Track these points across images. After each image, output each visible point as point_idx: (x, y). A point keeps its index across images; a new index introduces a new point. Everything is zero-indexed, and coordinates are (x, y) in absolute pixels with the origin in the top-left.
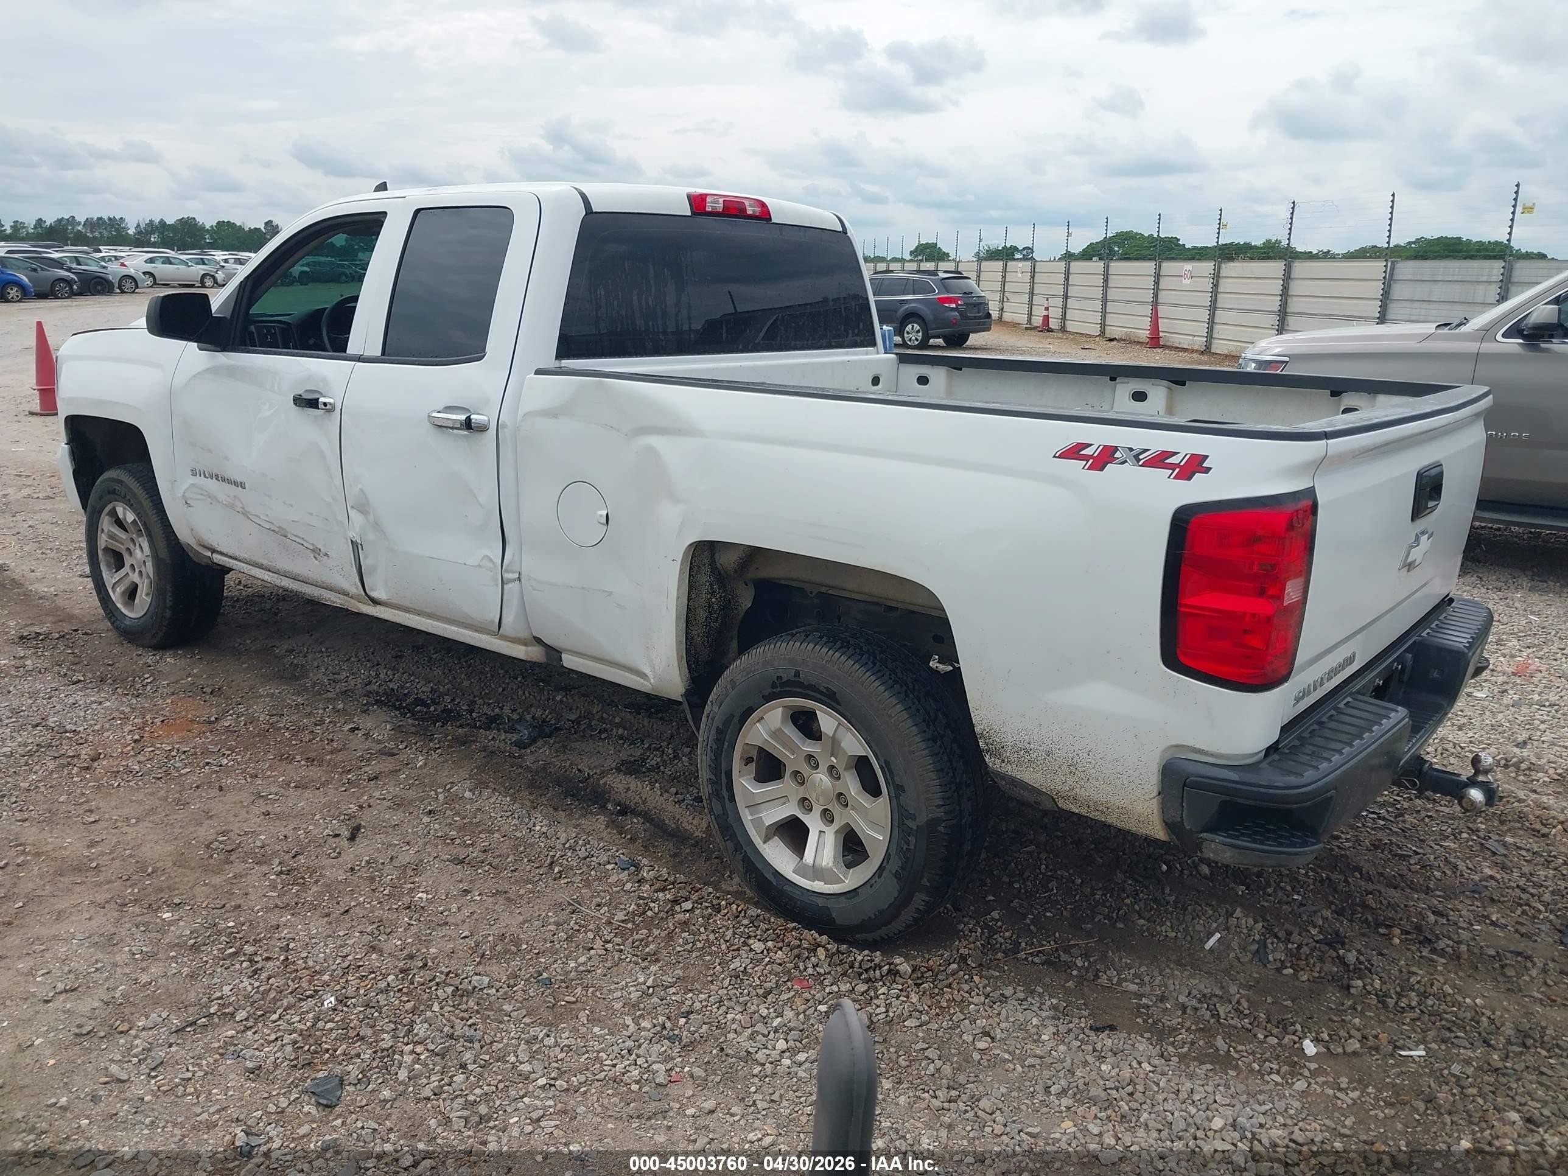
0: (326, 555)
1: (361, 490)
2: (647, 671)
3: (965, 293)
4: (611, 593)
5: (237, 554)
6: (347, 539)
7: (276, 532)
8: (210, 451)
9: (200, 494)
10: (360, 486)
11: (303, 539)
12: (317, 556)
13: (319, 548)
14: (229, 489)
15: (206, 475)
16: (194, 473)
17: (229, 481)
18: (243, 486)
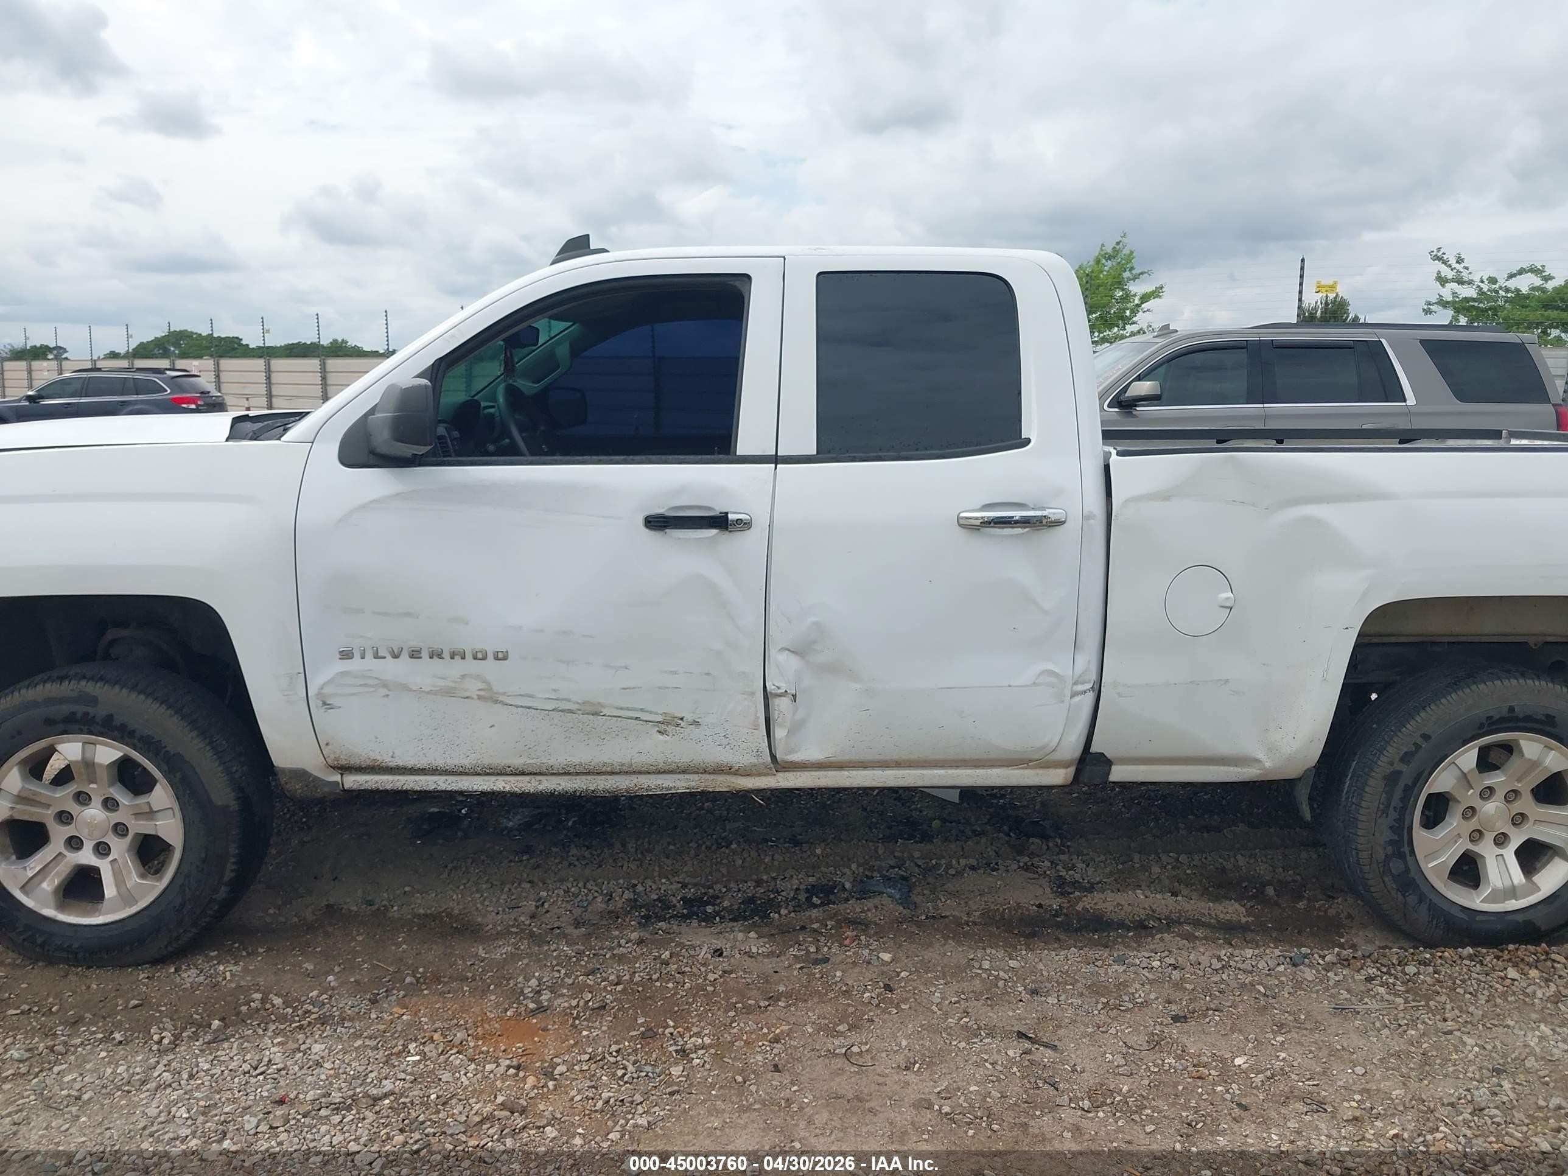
0: (696, 723)
1: (816, 623)
2: (1260, 755)
3: (202, 393)
4: (1227, 681)
5: (440, 762)
6: (753, 694)
7: (571, 711)
8: (408, 615)
9: (361, 685)
10: (812, 619)
11: (642, 710)
12: (670, 728)
13: (680, 716)
14: (453, 669)
15: (380, 654)
16: (346, 655)
17: (457, 654)
18: (501, 657)
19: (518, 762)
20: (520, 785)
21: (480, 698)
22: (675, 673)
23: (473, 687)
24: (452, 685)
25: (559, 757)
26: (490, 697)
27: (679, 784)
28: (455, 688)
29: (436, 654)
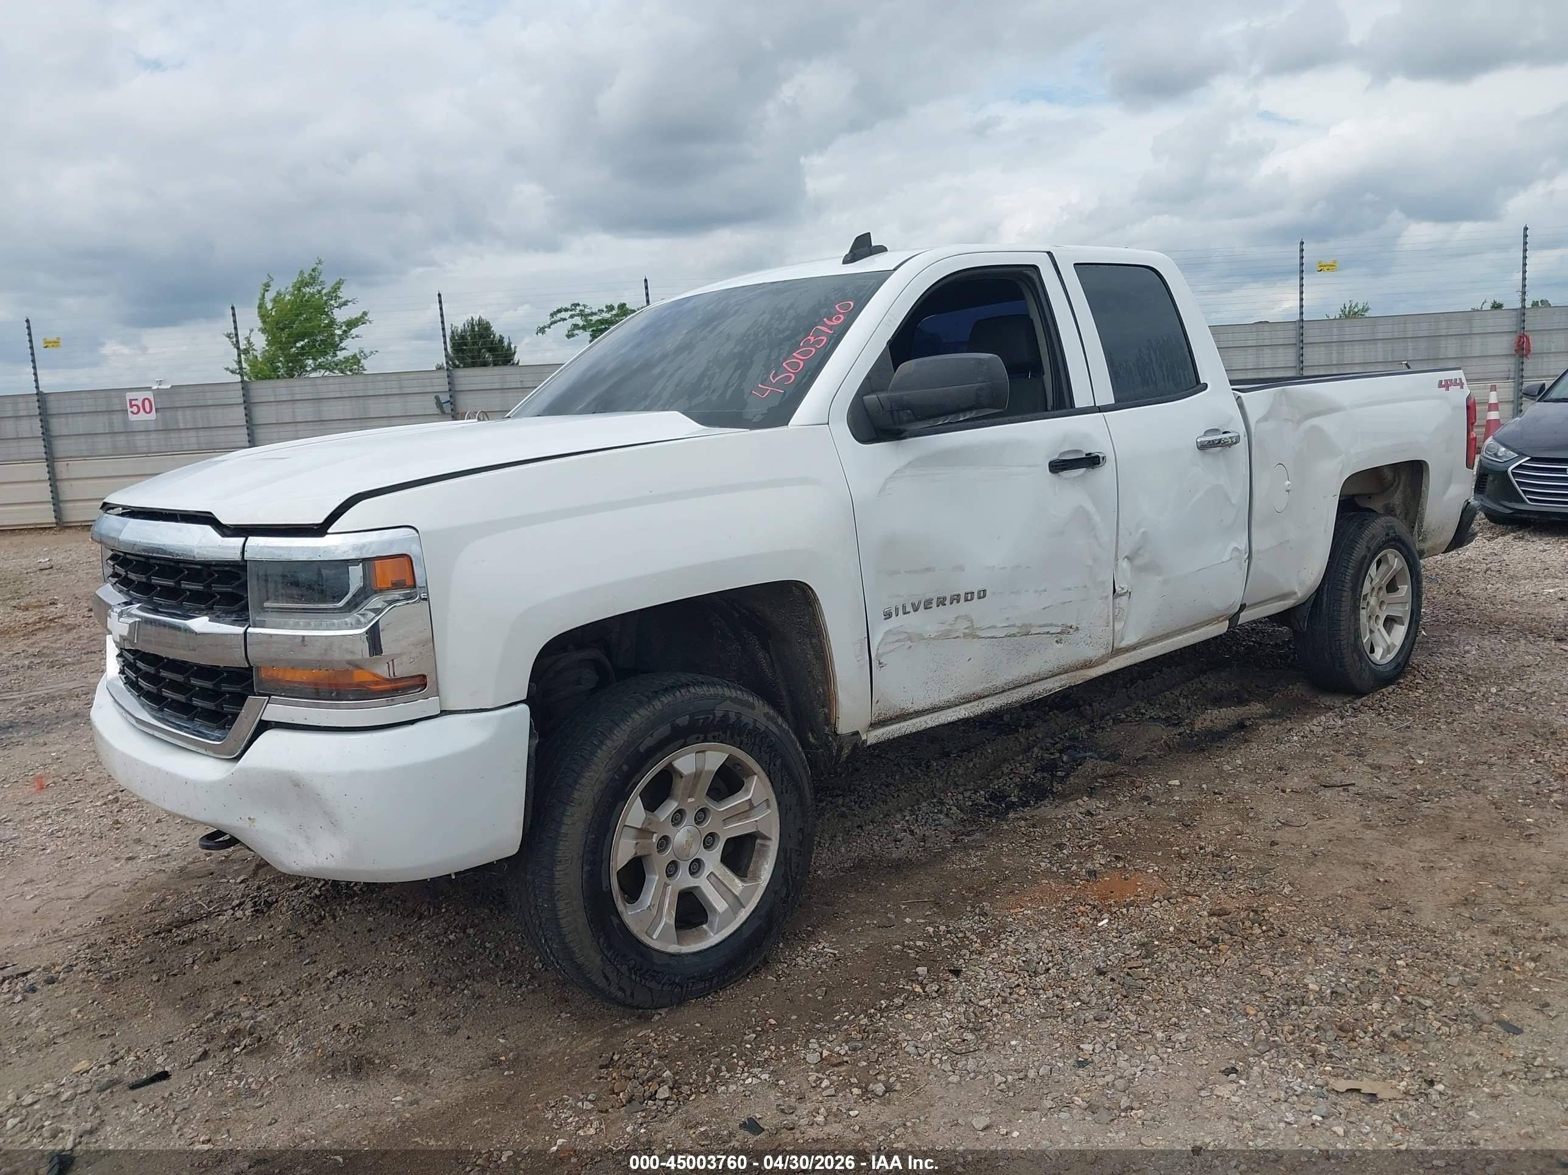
0: (1077, 629)
1: (1144, 533)
2: (1297, 589)
4: (1289, 541)
5: (937, 701)
6: (1107, 597)
7: (1014, 635)
8: (928, 569)
9: (897, 641)
10: (1143, 530)
11: (1051, 625)
12: (1063, 637)
13: (1069, 625)
14: (949, 612)
15: (907, 610)
16: (888, 615)
17: (956, 598)
18: (982, 594)
19: (978, 688)
20: (973, 710)
21: (965, 635)
22: (1069, 589)
23: (962, 626)
24: (949, 628)
25: (1002, 679)
26: (972, 634)
27: (1054, 685)
28: (950, 630)
29: (941, 602)
